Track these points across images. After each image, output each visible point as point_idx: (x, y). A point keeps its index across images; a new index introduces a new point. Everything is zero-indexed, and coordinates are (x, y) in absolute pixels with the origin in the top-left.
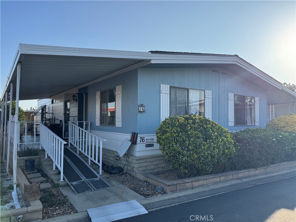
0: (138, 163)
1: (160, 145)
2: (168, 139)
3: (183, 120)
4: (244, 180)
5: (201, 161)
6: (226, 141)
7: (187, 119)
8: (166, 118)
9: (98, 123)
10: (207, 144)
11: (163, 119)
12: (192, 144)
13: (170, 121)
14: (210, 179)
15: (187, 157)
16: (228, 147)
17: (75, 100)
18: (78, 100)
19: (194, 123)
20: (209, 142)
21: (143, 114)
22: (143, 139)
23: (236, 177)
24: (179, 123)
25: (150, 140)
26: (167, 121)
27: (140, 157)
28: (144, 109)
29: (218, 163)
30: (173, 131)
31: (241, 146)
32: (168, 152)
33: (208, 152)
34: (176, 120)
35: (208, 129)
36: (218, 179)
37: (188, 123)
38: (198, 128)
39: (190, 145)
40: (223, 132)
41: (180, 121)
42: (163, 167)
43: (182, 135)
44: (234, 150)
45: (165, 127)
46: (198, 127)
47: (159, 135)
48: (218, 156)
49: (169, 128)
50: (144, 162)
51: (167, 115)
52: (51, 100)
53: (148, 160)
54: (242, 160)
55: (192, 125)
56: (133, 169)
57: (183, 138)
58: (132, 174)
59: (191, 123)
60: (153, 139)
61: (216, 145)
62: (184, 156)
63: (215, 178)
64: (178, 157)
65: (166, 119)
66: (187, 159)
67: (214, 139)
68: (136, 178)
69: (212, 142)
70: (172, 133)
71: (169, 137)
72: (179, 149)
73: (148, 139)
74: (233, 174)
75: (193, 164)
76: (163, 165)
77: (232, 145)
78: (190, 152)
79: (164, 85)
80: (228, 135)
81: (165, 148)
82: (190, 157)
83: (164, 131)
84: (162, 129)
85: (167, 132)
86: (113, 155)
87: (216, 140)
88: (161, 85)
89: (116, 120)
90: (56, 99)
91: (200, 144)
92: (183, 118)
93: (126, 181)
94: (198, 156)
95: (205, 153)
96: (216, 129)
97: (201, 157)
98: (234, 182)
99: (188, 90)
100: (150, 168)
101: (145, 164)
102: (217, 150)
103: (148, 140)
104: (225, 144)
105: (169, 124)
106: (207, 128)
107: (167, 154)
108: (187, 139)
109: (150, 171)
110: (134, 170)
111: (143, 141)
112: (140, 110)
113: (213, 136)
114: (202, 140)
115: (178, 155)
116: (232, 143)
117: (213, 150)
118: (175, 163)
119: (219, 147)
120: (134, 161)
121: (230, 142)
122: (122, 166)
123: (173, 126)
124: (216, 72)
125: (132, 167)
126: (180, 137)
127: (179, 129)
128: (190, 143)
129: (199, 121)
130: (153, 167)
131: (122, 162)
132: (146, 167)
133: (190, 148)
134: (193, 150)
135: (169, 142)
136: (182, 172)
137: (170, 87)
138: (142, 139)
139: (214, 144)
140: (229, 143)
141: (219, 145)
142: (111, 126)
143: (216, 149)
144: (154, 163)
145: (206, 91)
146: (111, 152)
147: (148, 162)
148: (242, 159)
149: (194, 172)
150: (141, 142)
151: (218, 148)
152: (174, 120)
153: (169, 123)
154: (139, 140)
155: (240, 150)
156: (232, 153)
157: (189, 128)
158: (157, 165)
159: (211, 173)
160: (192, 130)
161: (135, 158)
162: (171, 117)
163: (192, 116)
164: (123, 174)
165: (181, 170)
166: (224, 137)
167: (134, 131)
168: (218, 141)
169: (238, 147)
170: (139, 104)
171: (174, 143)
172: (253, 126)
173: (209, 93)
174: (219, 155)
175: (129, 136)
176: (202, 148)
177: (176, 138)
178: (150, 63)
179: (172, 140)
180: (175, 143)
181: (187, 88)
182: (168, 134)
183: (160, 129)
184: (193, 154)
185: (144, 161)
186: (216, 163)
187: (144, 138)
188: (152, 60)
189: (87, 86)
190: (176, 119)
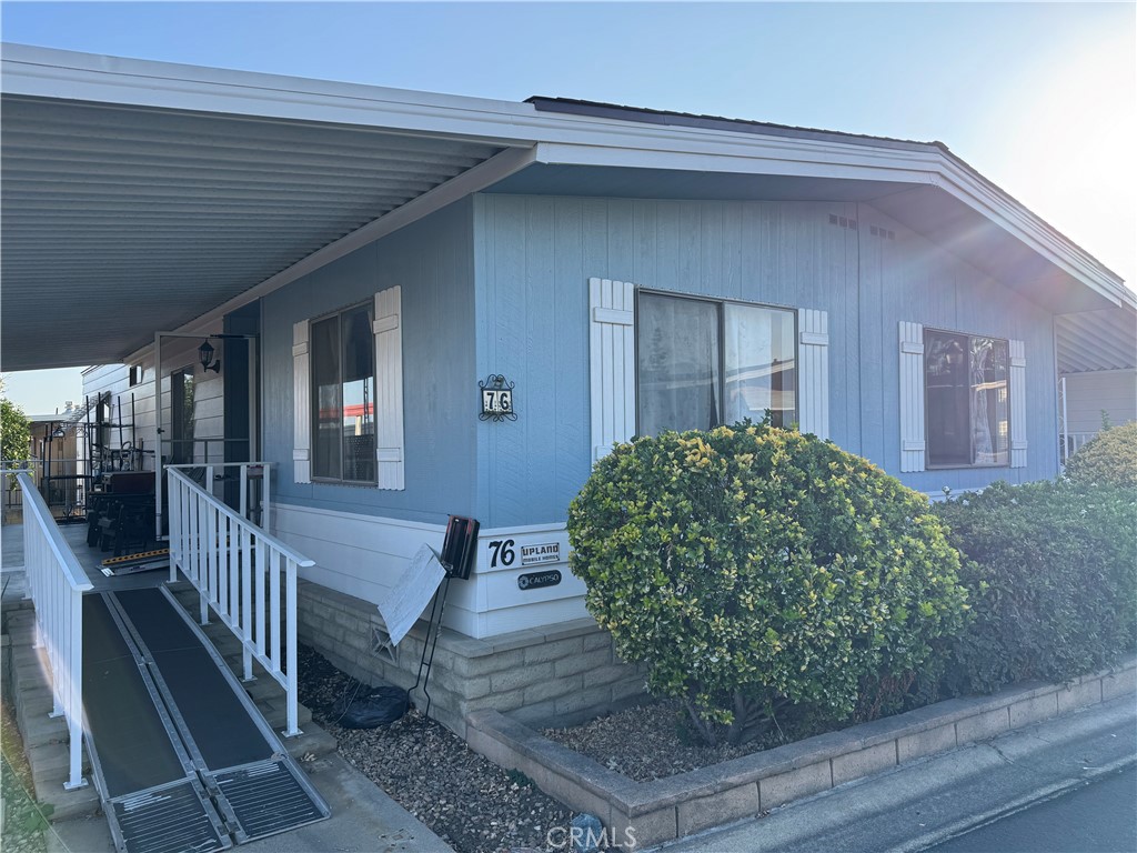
0: (480, 676)
1: (591, 581)
2: (630, 556)
3: (704, 455)
4: (1015, 749)
5: (803, 668)
6: (923, 557)
7: (725, 448)
8: (616, 444)
9: (302, 472)
10: (833, 580)
11: (603, 451)
12: (755, 578)
13: (638, 458)
14: (847, 758)
15: (732, 650)
16: (932, 586)
17: (213, 363)
18: (222, 364)
19: (762, 469)
20: (842, 567)
21: (506, 426)
22: (508, 547)
23: (973, 735)
24: (685, 469)
25: (544, 555)
26: (623, 463)
27: (493, 639)
28: (508, 399)
29: (883, 668)
30: (653, 514)
31: (994, 577)
32: (632, 624)
33: (840, 618)
34: (671, 454)
35: (836, 498)
36: (886, 754)
37: (733, 470)
38: (786, 496)
39: (747, 585)
40: (906, 507)
41: (688, 459)
42: (606, 684)
43: (702, 534)
44: (964, 599)
45: (614, 494)
46: (783, 490)
47: (583, 532)
48: (886, 637)
49: (635, 499)
50: (510, 668)
51: (624, 434)
52: (125, 369)
53: (530, 656)
54: (998, 647)
55: (751, 478)
56: (455, 704)
57: (707, 552)
58: (450, 725)
59: (749, 472)
60: (556, 548)
61: (877, 581)
62: (714, 641)
63: (872, 750)
64: (682, 648)
65: (617, 451)
66: (728, 658)
67: (868, 548)
68: (471, 751)
69: (859, 566)
70: (650, 523)
71: (634, 546)
72: (687, 607)
73: (532, 551)
74: (955, 723)
75: (761, 682)
76: (607, 674)
77: (950, 575)
78: (746, 621)
79: (607, 283)
80: (929, 527)
81: (613, 600)
82: (745, 645)
83: (609, 514)
84: (600, 502)
85: (622, 518)
86: (367, 626)
87: (879, 554)
88: (592, 280)
89: (380, 455)
90: (145, 365)
91: (799, 582)
92: (705, 444)
93: (417, 772)
94: (786, 641)
95: (821, 624)
96: (874, 495)
97: (804, 646)
98: (965, 765)
99: (720, 306)
100: (544, 695)
101: (518, 677)
102: (884, 609)
103: (534, 555)
104: (918, 569)
105: (633, 474)
106: (831, 492)
107: (625, 631)
108: (730, 555)
109: (546, 710)
110: (459, 712)
111: (507, 560)
112: (487, 408)
113: (860, 534)
114: (810, 557)
115: (683, 635)
116: (950, 566)
117: (864, 607)
118: (670, 674)
119: (892, 591)
120: (463, 666)
121: (943, 560)
122: (406, 684)
123: (655, 484)
124: (843, 223)
125: (452, 692)
126: (693, 545)
127: (684, 503)
128: (746, 577)
129: (788, 458)
130: (556, 688)
131: (406, 664)
132: (522, 688)
133: (748, 599)
134: (761, 611)
135: (636, 570)
136: (702, 722)
137: (636, 291)
138: (503, 551)
139: (868, 576)
140: (937, 566)
141: (894, 581)
142: (360, 485)
143: (878, 600)
144: (561, 667)
145: (801, 311)
146: (357, 613)
147: (532, 664)
148: (1000, 640)
149: (763, 716)
150: (494, 564)
151: (888, 594)
152: (657, 457)
153: (634, 471)
154: (484, 553)
155: (987, 597)
156: (952, 614)
157: (741, 496)
158: (579, 678)
159: (850, 723)
160: (752, 505)
161: (465, 649)
162: (641, 439)
163: (751, 430)
164: (408, 728)
165: (698, 709)
166: (914, 535)
167: (462, 512)
168: (888, 561)
169: (977, 585)
170: (482, 376)
171: (661, 578)
172: (1002, 467)
173: (815, 322)
174: (890, 631)
175: (436, 536)
176: (810, 602)
177: (673, 553)
178: (532, 161)
179: (649, 561)
180: (667, 579)
181: (718, 296)
182: (630, 532)
183: (588, 503)
184: (761, 635)
185: (513, 660)
186: (873, 670)
187: (512, 543)
188: (539, 145)
189: (258, 301)
190: (668, 448)
